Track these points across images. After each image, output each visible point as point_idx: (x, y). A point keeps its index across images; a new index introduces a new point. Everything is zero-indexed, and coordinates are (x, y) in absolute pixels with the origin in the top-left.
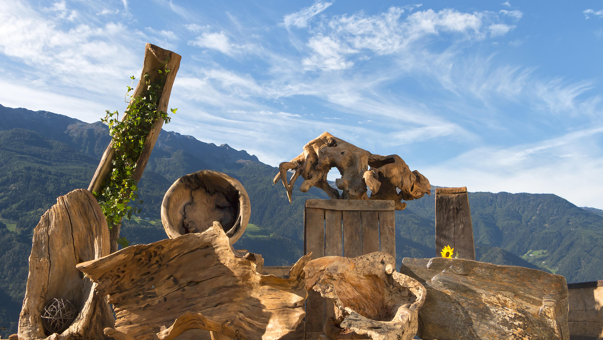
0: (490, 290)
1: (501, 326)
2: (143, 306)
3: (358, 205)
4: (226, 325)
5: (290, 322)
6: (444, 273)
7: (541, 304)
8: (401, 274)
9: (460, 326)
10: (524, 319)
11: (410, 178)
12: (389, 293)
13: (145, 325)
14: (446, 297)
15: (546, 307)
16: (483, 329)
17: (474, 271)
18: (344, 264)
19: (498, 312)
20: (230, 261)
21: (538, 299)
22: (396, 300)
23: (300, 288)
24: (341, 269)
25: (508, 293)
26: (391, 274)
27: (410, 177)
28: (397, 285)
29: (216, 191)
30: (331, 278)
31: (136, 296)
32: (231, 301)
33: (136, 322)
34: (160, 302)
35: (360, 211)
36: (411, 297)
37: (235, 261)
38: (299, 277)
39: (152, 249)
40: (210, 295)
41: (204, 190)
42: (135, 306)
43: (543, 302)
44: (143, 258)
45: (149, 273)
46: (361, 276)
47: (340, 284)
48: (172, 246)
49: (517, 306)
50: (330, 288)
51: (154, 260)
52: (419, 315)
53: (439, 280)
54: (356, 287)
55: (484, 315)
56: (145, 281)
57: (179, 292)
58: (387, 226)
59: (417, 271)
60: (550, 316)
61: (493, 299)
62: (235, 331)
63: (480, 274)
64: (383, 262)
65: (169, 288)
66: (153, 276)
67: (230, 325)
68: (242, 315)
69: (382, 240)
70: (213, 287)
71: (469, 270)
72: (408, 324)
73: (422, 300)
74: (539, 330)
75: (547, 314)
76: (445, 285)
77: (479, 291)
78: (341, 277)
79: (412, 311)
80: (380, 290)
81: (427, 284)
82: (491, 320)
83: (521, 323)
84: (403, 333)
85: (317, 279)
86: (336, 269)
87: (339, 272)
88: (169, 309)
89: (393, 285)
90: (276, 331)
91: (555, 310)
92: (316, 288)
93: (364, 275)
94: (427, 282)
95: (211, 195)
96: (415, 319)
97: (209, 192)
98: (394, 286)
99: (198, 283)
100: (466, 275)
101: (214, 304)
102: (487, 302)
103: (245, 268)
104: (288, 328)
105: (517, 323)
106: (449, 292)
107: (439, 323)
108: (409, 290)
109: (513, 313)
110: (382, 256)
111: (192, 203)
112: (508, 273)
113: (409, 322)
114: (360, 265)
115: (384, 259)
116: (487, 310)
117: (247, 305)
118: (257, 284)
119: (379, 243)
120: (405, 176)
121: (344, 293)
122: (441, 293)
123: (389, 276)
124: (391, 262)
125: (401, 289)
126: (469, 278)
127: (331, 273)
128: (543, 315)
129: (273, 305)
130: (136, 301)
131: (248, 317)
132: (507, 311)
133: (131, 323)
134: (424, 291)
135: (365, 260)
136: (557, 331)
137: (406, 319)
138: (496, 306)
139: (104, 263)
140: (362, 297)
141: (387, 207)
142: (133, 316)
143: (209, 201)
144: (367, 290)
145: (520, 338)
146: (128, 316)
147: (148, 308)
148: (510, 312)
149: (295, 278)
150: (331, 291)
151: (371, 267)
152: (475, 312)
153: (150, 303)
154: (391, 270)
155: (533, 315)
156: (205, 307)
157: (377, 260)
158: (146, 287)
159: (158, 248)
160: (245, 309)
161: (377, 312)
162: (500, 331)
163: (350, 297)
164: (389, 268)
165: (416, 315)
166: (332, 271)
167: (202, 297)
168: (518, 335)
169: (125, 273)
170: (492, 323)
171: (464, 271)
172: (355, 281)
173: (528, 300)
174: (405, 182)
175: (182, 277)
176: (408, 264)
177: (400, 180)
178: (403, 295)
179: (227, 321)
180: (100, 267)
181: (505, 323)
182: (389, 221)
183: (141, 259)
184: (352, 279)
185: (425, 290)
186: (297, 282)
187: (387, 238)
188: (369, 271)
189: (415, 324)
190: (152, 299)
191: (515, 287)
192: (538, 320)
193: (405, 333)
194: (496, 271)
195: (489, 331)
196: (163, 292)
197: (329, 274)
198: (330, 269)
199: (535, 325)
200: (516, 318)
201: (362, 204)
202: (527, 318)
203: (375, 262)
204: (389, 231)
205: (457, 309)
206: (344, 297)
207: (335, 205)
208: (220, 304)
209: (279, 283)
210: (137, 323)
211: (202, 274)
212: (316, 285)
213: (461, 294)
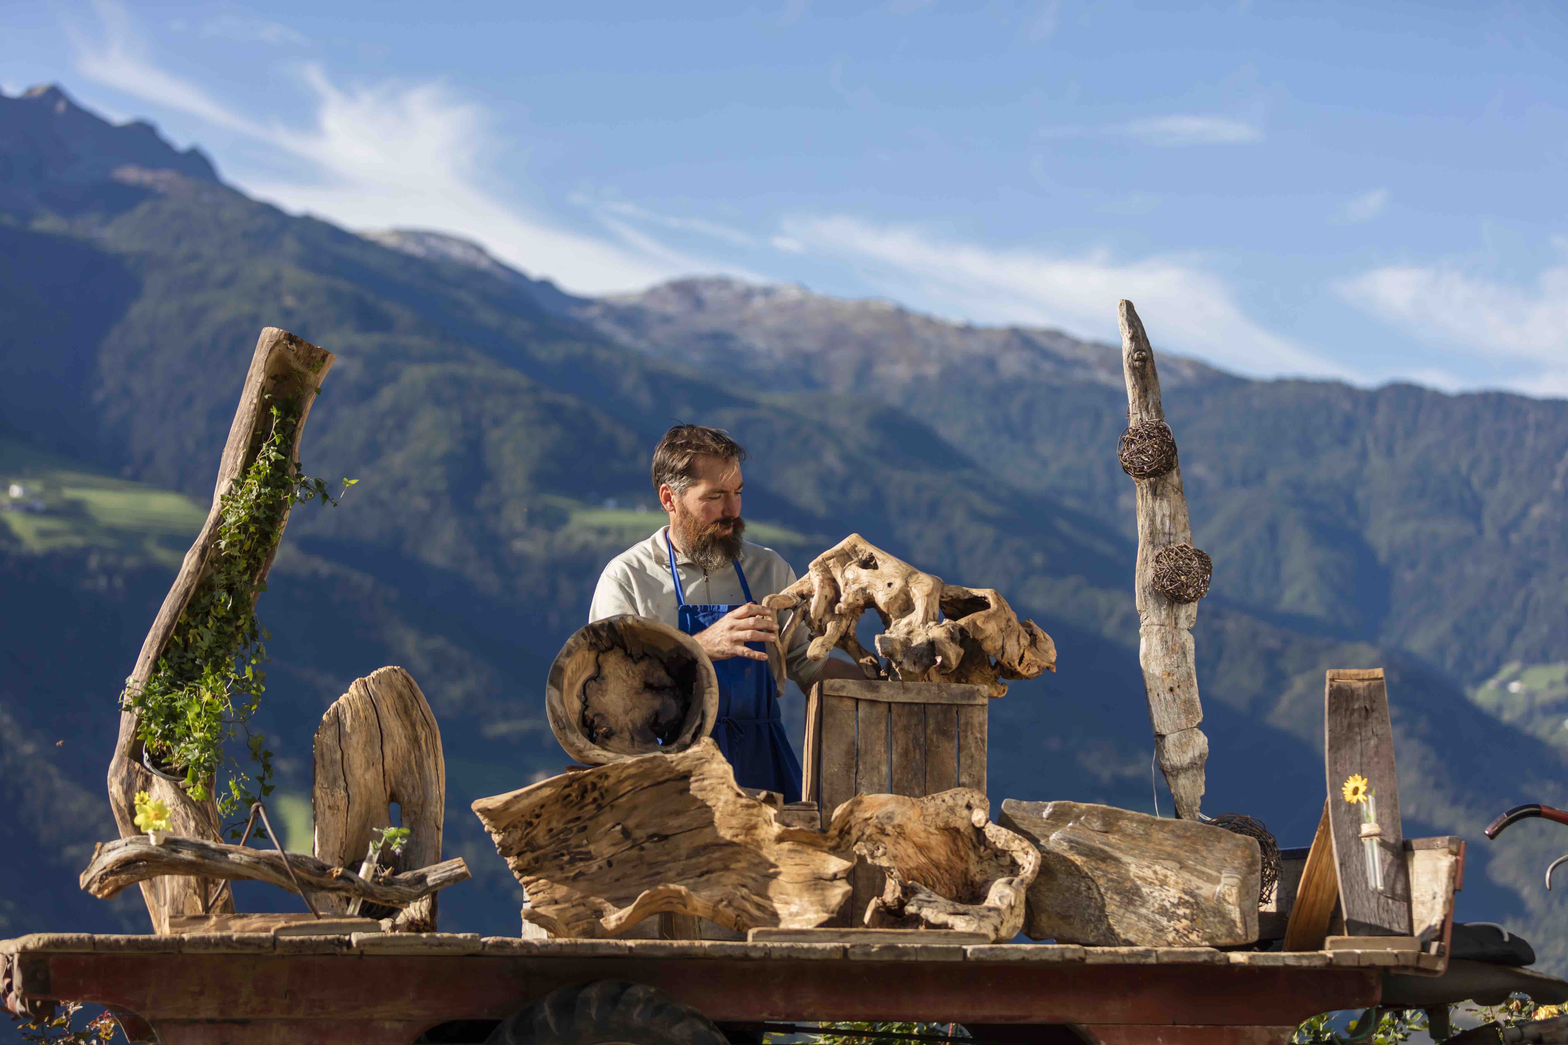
0: (1143, 858)
1: (1157, 917)
2: (572, 874)
3: (919, 692)
4: (720, 907)
5: (828, 903)
6: (1071, 828)
7: (1217, 881)
8: (999, 828)
9: (1093, 915)
10: (1192, 906)
11: (1018, 641)
12: (977, 859)
13: (578, 905)
14: (1073, 868)
15: (1226, 887)
16: (1129, 921)
17: (1120, 826)
18: (905, 808)
19: (1154, 894)
20: (726, 802)
21: (1215, 874)
22: (989, 871)
23: (843, 849)
24: (900, 817)
25: (1170, 864)
26: (983, 827)
27: (1019, 637)
28: (993, 846)
29: (644, 656)
30: (883, 832)
31: (556, 857)
32: (727, 868)
33: (566, 899)
34: (600, 868)
35: (924, 704)
36: (1014, 867)
37: (735, 803)
38: (841, 831)
39: (591, 778)
40: (689, 857)
41: (621, 652)
42: (559, 875)
43: (1223, 880)
44: (574, 794)
45: (578, 818)
46: (932, 830)
47: (897, 842)
48: (624, 775)
49: (1184, 884)
50: (881, 850)
51: (589, 799)
52: (1027, 899)
53: (1062, 839)
54: (921, 848)
55: (1132, 899)
56: (571, 832)
57: (635, 852)
58: (972, 733)
59: (1026, 822)
60: (1230, 900)
61: (1148, 873)
62: (734, 916)
63: (1129, 831)
64: (969, 807)
65: (614, 845)
66: (588, 823)
67: (726, 906)
68: (745, 891)
69: (962, 760)
70: (696, 844)
71: (1111, 824)
72: (1009, 911)
73: (1033, 872)
74: (1214, 922)
75: (1227, 897)
76: (1071, 848)
77: (1125, 859)
78: (898, 830)
79: (1017, 891)
80: (962, 853)
81: (1042, 846)
82: (1142, 906)
83: (1188, 911)
84: (1002, 923)
85: (860, 833)
86: (890, 817)
87: (896, 822)
88: (617, 880)
89: (985, 846)
90: (806, 917)
91: (1240, 892)
92: (859, 849)
93: (937, 828)
94: (1042, 842)
95: (636, 663)
96: (1021, 902)
97: (631, 656)
98: (986, 848)
99: (666, 837)
100: (1106, 832)
101: (698, 872)
102: (1138, 877)
103: (752, 815)
104: (827, 912)
105: (1181, 911)
106: (1078, 860)
107: (1059, 910)
108: (1011, 856)
109: (1177, 896)
110: (968, 796)
111: (598, 676)
112: (1173, 831)
113: (1012, 907)
114: (932, 810)
115: (972, 802)
116: (1137, 891)
117: (754, 875)
118: (769, 840)
119: (956, 765)
120: (1009, 636)
121: (902, 859)
122: (1065, 859)
123: (979, 832)
124: (984, 806)
125: (999, 854)
126: (1110, 836)
127: (882, 824)
128: (1222, 899)
129: (799, 875)
130: (558, 865)
131: (755, 894)
132: (1167, 893)
133: (556, 902)
134: (1036, 858)
135: (939, 802)
136: (1239, 925)
137: (1006, 902)
138: (1151, 883)
139: (519, 802)
140: (931, 866)
141: (975, 699)
142: (557, 891)
143: (630, 673)
144: (940, 854)
145: (1185, 935)
146: (549, 891)
147: (581, 878)
148: (1172, 894)
149: (836, 832)
150: (884, 854)
151: (948, 814)
152: (1118, 894)
153: (583, 869)
154: (983, 821)
155: (1206, 899)
156: (681, 878)
157: (960, 803)
158: (573, 842)
159: (600, 777)
160: (750, 882)
161: (955, 892)
162: (1154, 924)
163: (912, 864)
164: (979, 816)
165: (1023, 897)
166: (885, 821)
167: (675, 860)
168: (1181, 930)
169: (541, 818)
170: (1143, 911)
171: (1104, 825)
172: (921, 838)
173: (1201, 875)
174: (1008, 648)
175: (638, 826)
176: (1012, 811)
177: (999, 644)
178: (1001, 863)
179: (722, 901)
180: (513, 809)
181: (1163, 911)
182: (977, 725)
183: (569, 795)
184: (917, 834)
185: (1039, 856)
186: (838, 839)
187: (972, 757)
188: (945, 820)
189: (1021, 910)
190: (587, 863)
191: (1183, 854)
192: (1212, 907)
193: (1005, 924)
194: (1154, 826)
195: (1139, 924)
196: (605, 852)
197: (879, 826)
198: (881, 816)
199: (1208, 914)
200: (1181, 903)
201: (929, 691)
202: (1197, 903)
203: (956, 805)
204: (977, 742)
205: (1089, 888)
206: (903, 865)
207: (878, 692)
208: (707, 872)
209: (808, 841)
210: (566, 902)
211: (674, 823)
212: (859, 843)
213: (1096, 863)
